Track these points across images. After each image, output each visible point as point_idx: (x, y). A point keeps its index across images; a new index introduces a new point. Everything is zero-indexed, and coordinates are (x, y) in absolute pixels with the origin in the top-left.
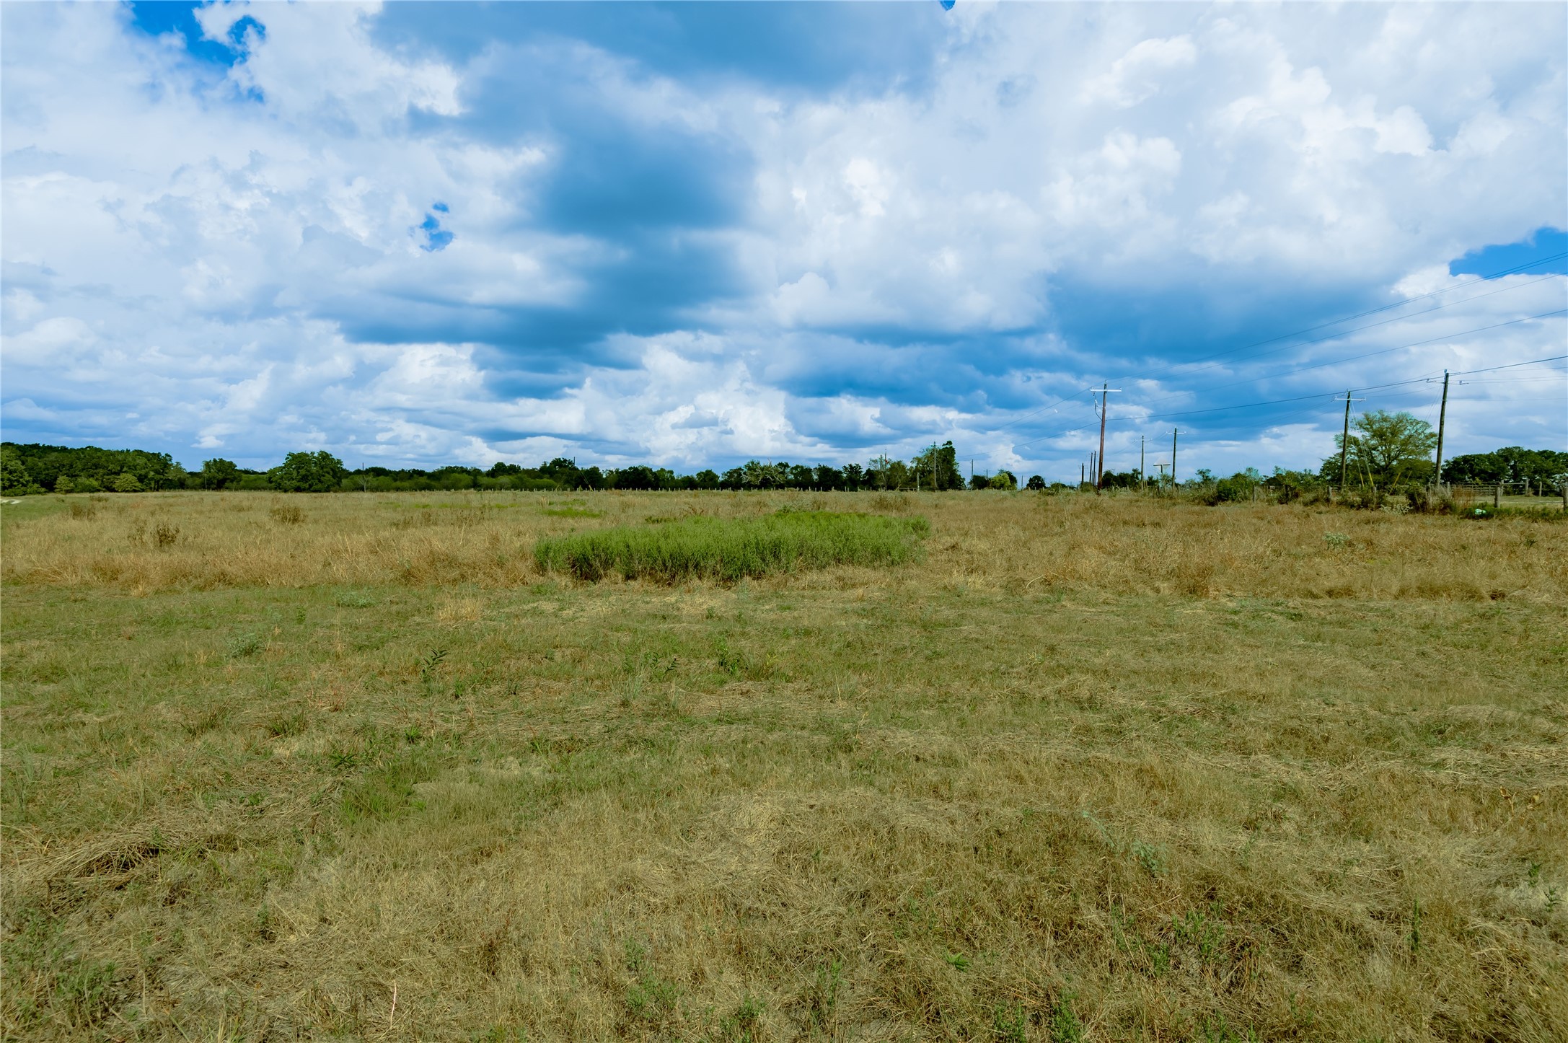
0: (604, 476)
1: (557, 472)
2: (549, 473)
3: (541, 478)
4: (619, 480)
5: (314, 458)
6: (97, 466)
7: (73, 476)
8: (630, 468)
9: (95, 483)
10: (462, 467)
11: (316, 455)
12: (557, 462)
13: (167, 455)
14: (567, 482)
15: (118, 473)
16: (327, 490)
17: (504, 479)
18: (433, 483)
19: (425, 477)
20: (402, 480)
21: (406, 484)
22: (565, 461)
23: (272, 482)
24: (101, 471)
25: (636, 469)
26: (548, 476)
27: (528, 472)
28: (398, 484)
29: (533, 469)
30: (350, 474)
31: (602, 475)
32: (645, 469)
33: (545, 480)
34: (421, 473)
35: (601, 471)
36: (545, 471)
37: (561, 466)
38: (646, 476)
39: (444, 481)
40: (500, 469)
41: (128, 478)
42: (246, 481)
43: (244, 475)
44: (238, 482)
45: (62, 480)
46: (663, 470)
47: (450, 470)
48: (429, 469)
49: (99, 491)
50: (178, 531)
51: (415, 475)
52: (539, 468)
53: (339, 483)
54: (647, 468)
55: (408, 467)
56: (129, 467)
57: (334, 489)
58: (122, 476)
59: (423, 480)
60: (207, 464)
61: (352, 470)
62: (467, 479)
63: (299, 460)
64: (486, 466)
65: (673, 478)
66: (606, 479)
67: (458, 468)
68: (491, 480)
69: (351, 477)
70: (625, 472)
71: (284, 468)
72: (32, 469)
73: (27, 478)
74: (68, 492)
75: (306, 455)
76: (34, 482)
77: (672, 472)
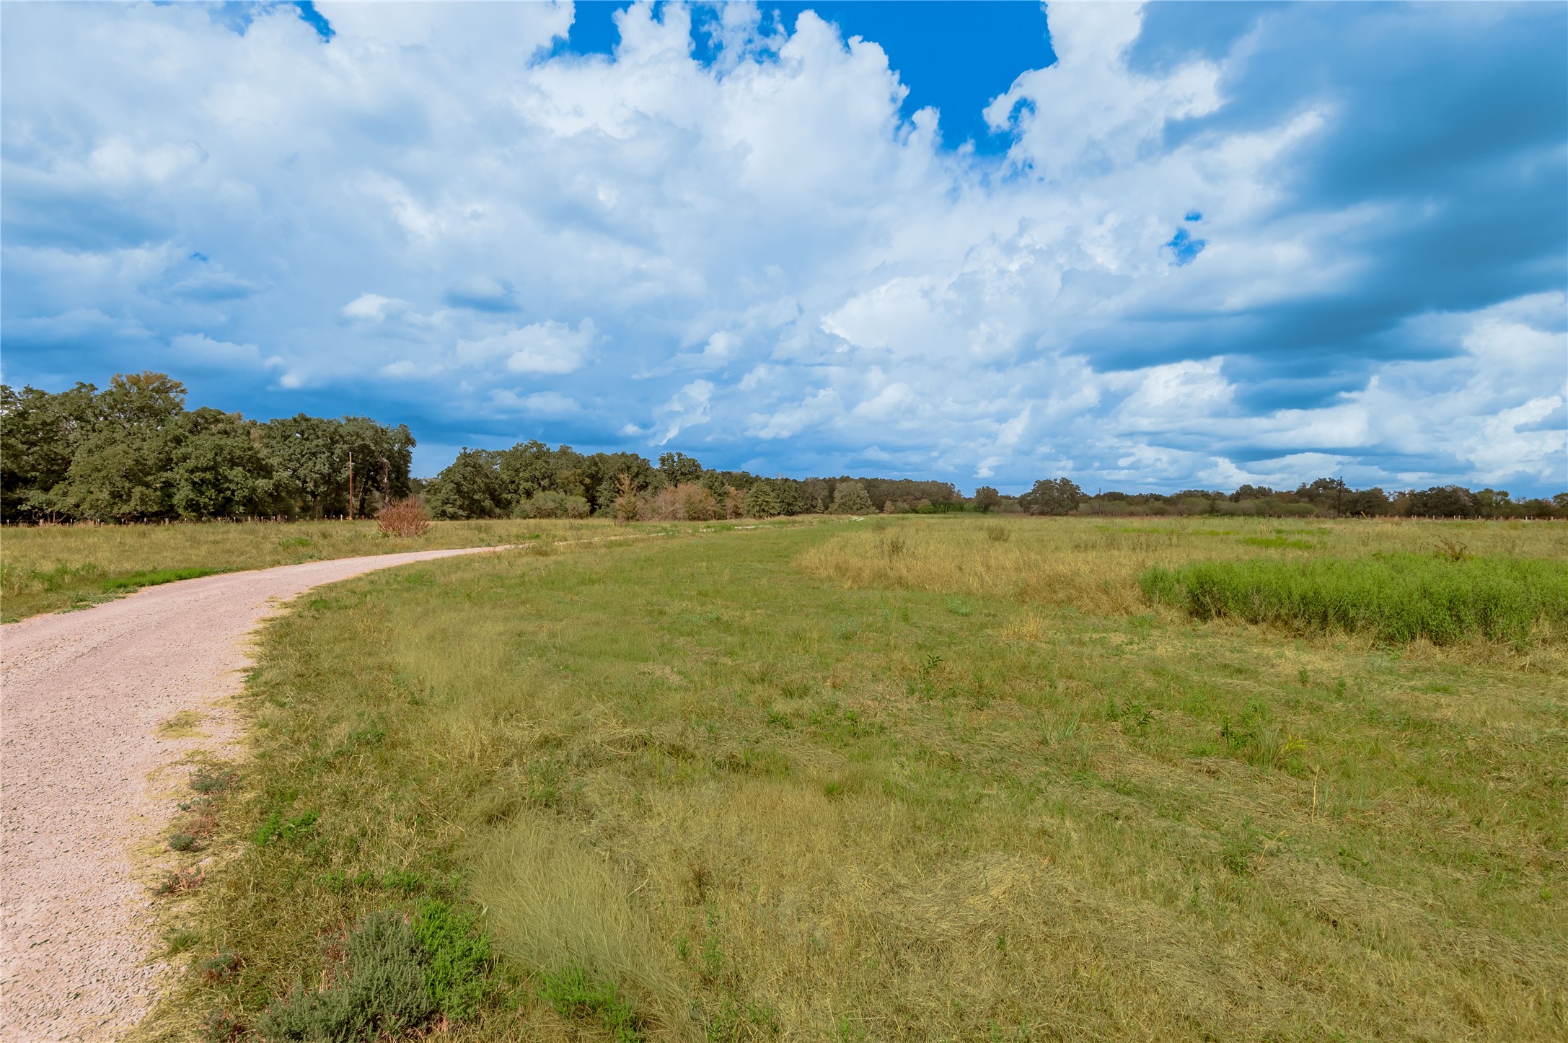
0: (1391, 500)
1: (1320, 495)
2: (1309, 497)
3: (1297, 502)
4: (1413, 505)
5: (1057, 484)
6: (908, 494)
7: (894, 501)
8: (1430, 490)
9: (907, 507)
10: (1203, 491)
11: (1058, 482)
12: (1321, 484)
13: (952, 484)
14: (1334, 507)
15: (919, 499)
16: (1066, 514)
17: (1246, 504)
18: (1168, 508)
19: (1161, 502)
20: (1137, 504)
21: (1140, 509)
22: (1332, 481)
23: (1025, 505)
24: (911, 497)
25: (1441, 490)
26: (1306, 499)
27: (1280, 495)
28: (1132, 508)
29: (1289, 492)
30: (1090, 498)
31: (1387, 499)
32: (1455, 490)
33: (1301, 504)
34: (1157, 498)
35: (1385, 493)
36: (1302, 493)
37: (1325, 488)
38: (1457, 500)
39: (1181, 507)
40: (1246, 492)
41: (925, 502)
42: (1005, 505)
43: (1004, 500)
44: (999, 507)
45: (888, 503)
46: (1488, 491)
47: (1189, 494)
48: (1167, 492)
49: (908, 512)
50: (904, 543)
51: (1152, 500)
52: (1295, 490)
53: (1076, 507)
54: (1461, 489)
55: (1146, 491)
56: (927, 494)
57: (1072, 512)
58: (923, 500)
59: (1159, 504)
60: (978, 491)
61: (1093, 495)
62: (1204, 504)
63: (1044, 487)
64: (1231, 488)
65: (1508, 502)
66: (1391, 503)
67: (1198, 491)
68: (1234, 505)
69: (1090, 501)
70: (1422, 494)
71: (1032, 493)
72: (873, 496)
73: (870, 503)
74: (891, 513)
75: (1050, 482)
76: (873, 505)
77: (1506, 494)
